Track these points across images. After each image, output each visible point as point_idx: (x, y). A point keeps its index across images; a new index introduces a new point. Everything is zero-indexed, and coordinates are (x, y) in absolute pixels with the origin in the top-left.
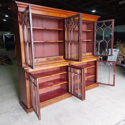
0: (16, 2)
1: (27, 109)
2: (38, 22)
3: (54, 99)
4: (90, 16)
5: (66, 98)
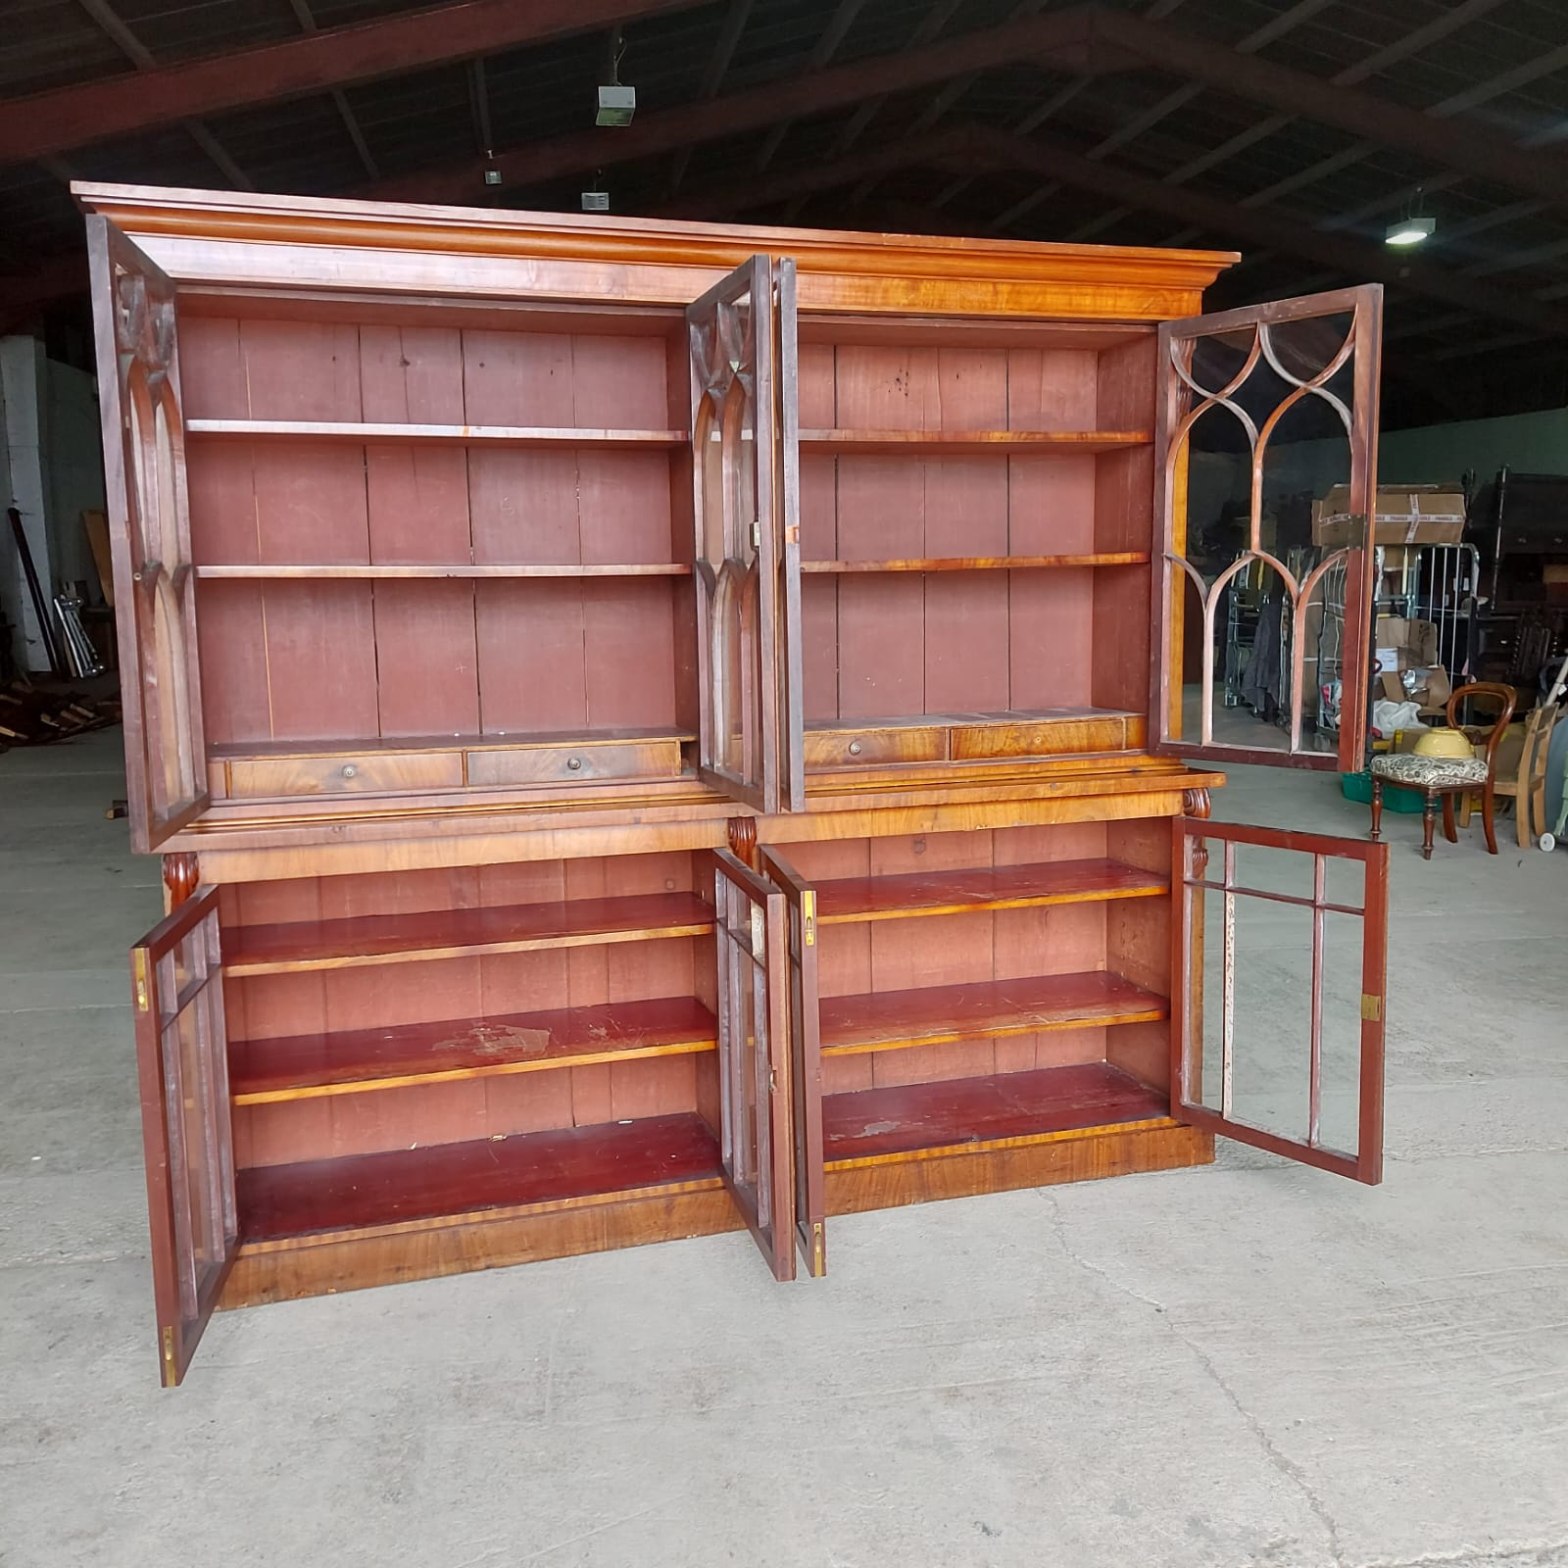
0: (78, 187)
2: (419, 364)
3: (508, 1212)
5: (684, 1235)
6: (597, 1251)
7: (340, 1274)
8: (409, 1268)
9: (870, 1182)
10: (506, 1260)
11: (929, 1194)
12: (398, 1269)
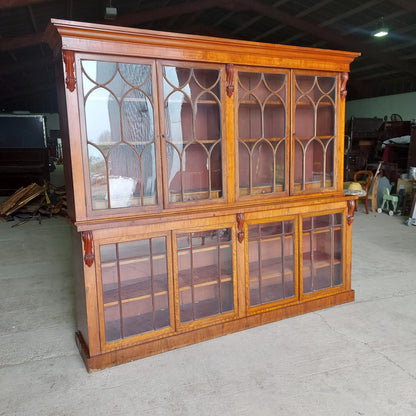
0: (55, 21)
1: (89, 357)
4: (319, 53)
5: (226, 334)
12: (151, 352)
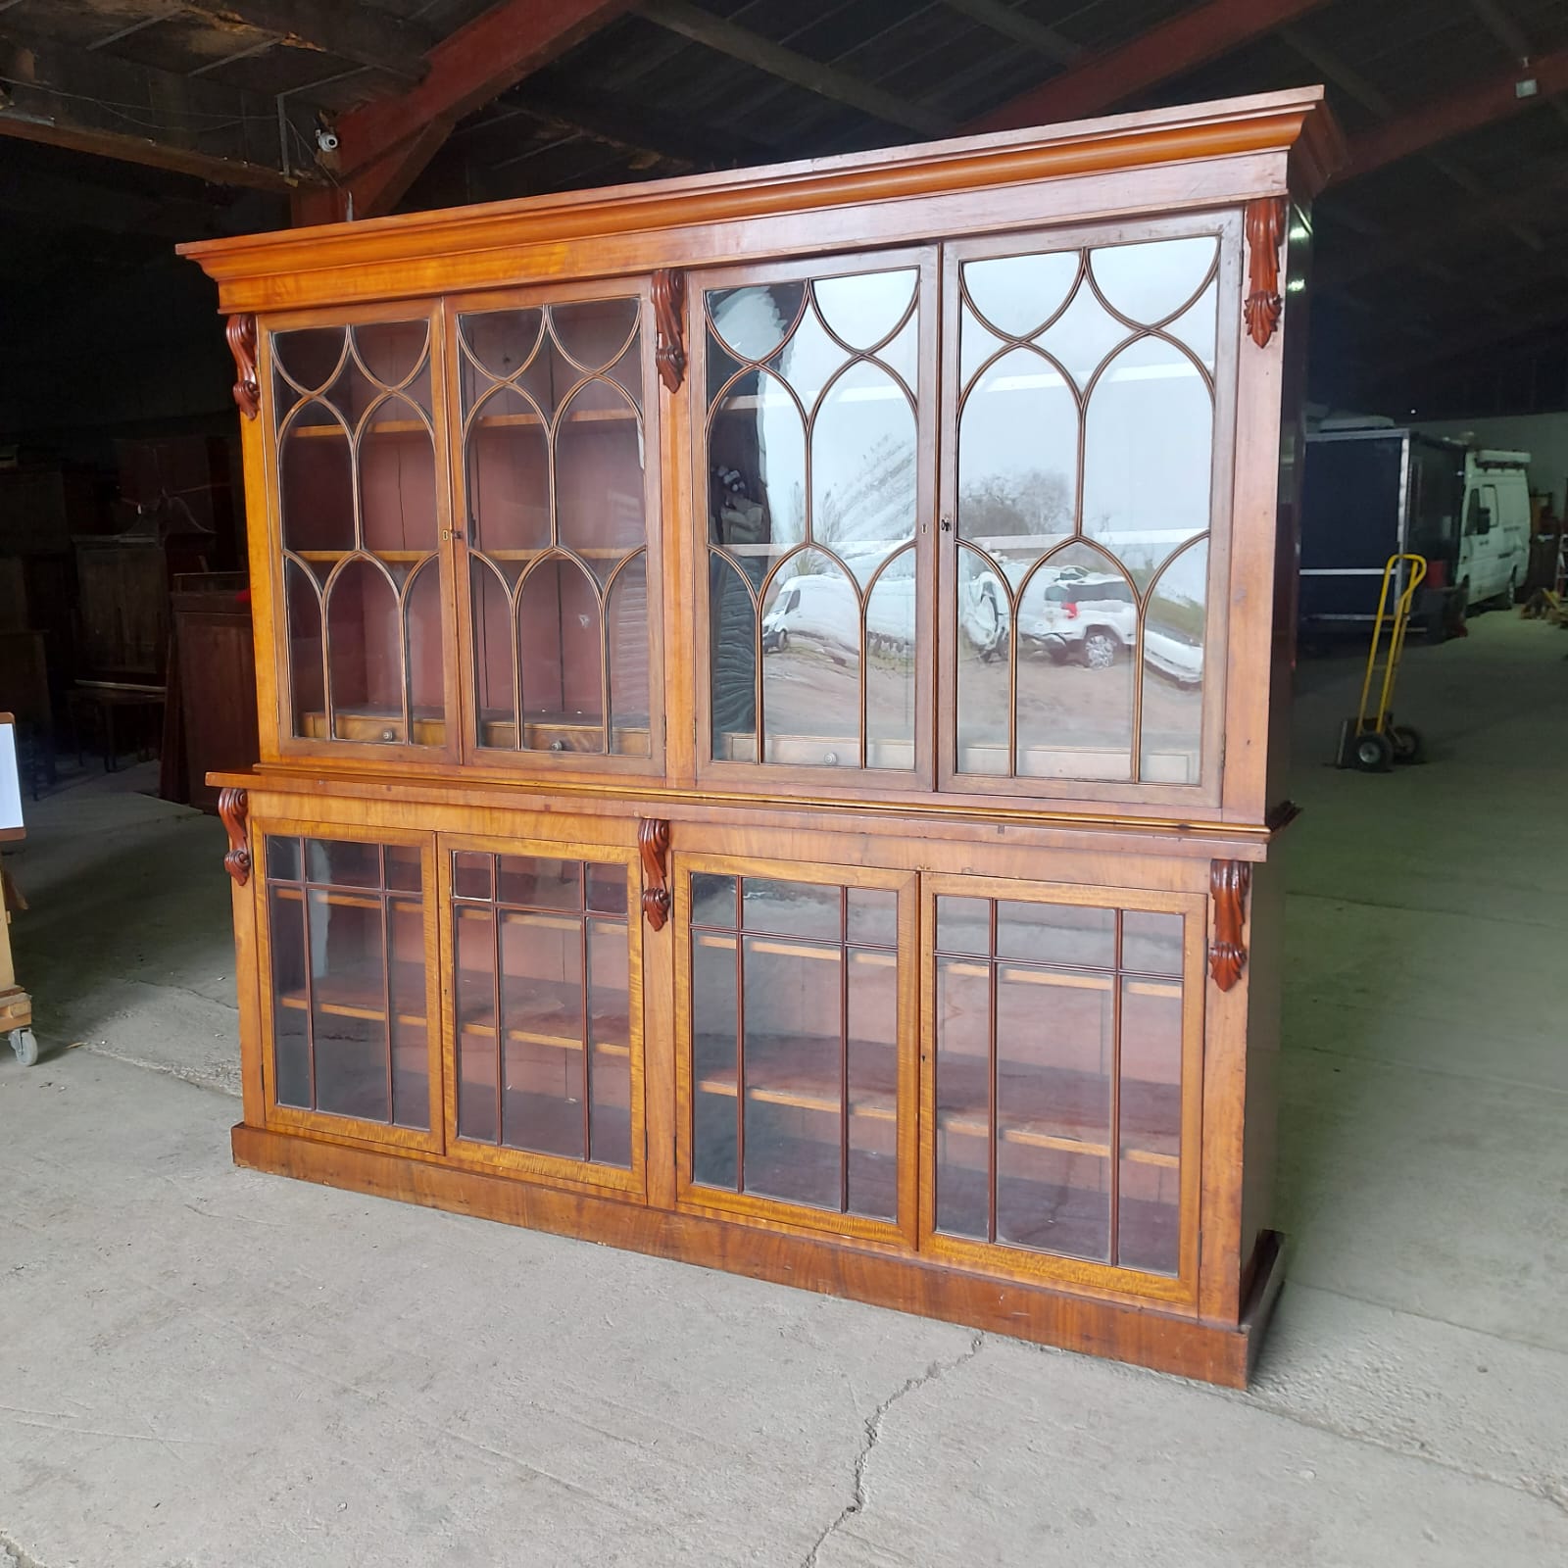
5: (595, 1239)
6: (519, 1226)
7: (331, 1171)
8: (377, 1185)
9: (779, 1252)
10: (447, 1205)
11: (846, 1289)
12: (370, 1183)
